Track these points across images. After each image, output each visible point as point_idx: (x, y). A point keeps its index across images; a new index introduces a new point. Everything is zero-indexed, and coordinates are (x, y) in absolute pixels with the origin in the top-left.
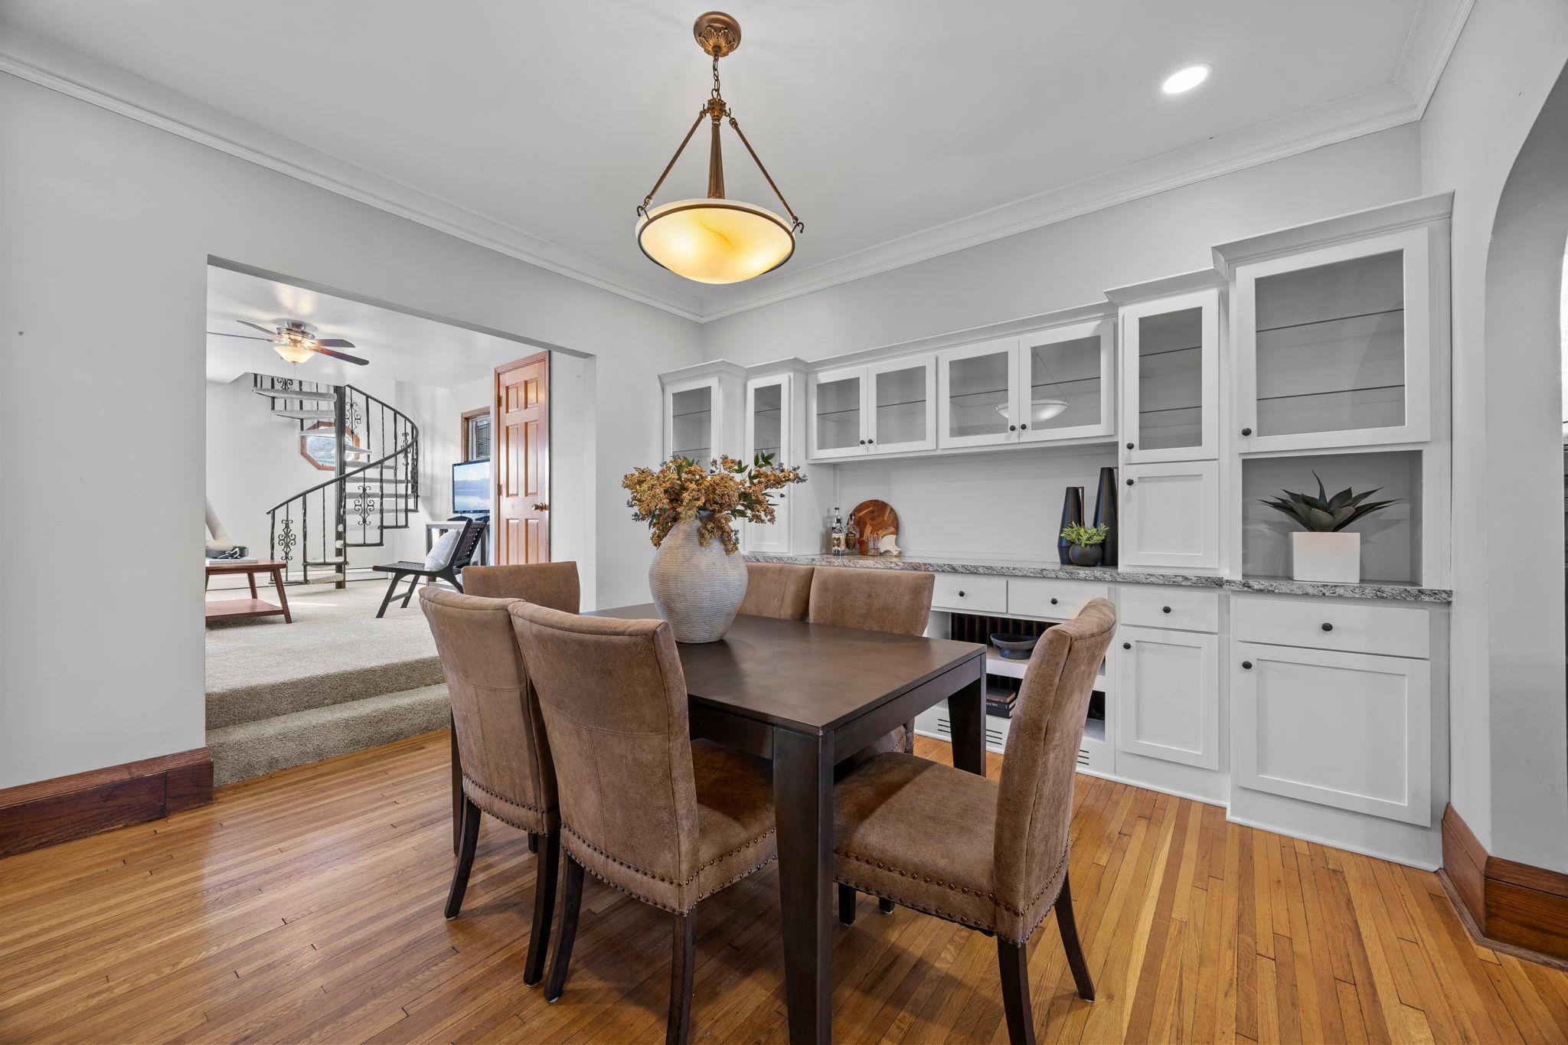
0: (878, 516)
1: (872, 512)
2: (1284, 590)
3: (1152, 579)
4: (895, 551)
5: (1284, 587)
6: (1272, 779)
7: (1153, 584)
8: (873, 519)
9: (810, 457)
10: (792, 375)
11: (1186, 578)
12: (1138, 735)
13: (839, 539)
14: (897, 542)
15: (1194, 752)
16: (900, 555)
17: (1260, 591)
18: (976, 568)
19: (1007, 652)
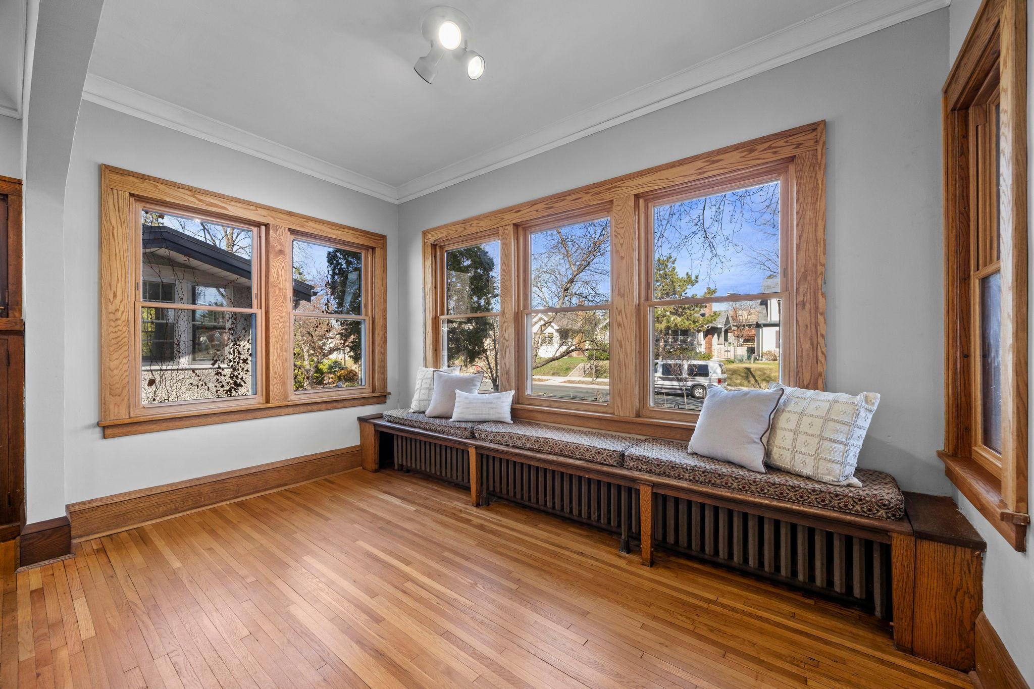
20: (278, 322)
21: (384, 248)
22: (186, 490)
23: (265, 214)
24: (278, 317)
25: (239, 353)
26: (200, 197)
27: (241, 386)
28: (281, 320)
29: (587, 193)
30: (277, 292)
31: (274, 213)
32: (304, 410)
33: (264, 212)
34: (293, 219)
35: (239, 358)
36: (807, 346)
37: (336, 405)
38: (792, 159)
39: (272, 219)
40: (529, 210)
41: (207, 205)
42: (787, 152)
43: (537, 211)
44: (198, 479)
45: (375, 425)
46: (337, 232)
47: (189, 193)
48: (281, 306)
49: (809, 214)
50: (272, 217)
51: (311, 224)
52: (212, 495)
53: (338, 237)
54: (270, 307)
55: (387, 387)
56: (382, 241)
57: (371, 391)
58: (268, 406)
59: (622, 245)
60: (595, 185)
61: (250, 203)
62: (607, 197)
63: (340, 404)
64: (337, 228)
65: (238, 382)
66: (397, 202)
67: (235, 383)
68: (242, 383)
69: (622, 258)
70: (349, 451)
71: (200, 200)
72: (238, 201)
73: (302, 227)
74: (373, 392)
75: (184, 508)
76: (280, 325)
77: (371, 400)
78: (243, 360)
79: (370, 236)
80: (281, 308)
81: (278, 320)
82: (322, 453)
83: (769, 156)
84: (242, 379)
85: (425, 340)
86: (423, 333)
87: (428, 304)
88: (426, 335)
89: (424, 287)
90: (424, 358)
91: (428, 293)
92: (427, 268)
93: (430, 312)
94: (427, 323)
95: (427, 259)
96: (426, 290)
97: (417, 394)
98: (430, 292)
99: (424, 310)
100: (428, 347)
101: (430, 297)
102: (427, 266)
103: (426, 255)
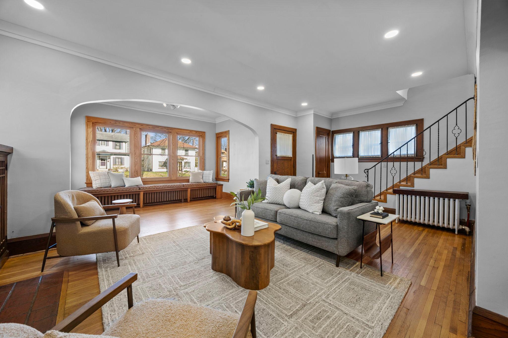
29: (165, 128)
36: (203, 165)
38: (201, 136)
40: (146, 126)
42: (201, 135)
43: (149, 127)
49: (203, 145)
59: (173, 142)
60: (167, 127)
62: (170, 131)
69: (173, 145)
83: (199, 134)
85: (87, 161)
86: (86, 158)
87: (90, 146)
88: (88, 159)
89: (87, 139)
90: (86, 168)
91: (90, 142)
92: (89, 132)
93: (91, 149)
94: (89, 154)
95: (89, 128)
96: (88, 141)
97: (98, 181)
98: (91, 141)
99: (87, 148)
100: (89, 163)
101: (91, 144)
102: (89, 131)
103: (89, 126)
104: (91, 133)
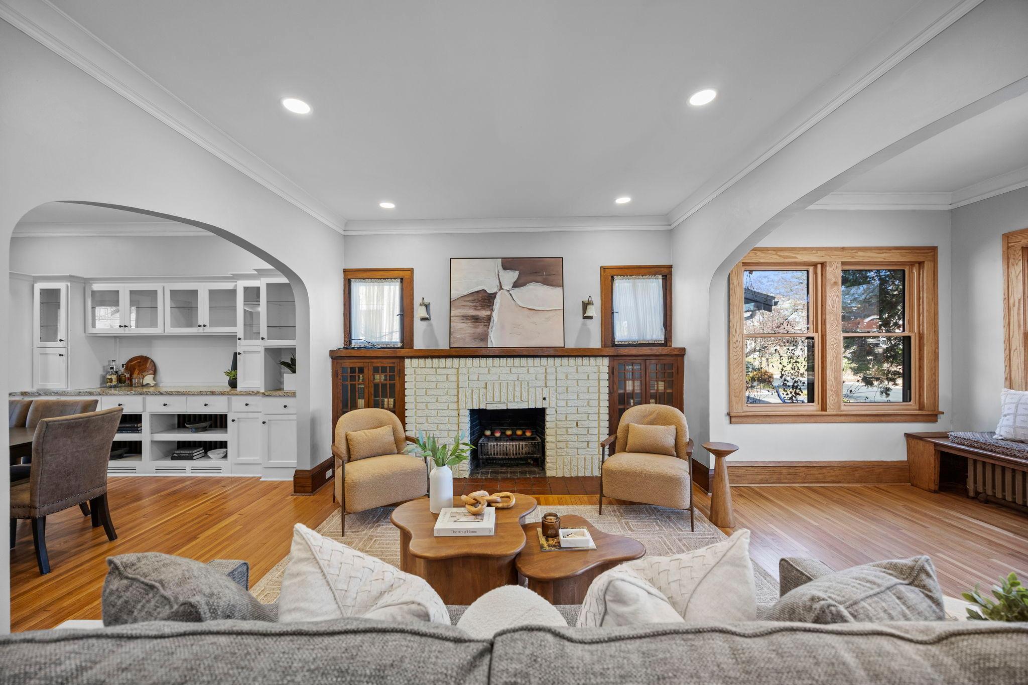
0: (143, 365)
1: (140, 362)
2: (274, 394)
3: (242, 393)
4: (152, 383)
5: (280, 393)
6: (275, 462)
7: (242, 395)
8: (139, 366)
9: (87, 332)
10: (69, 284)
11: (253, 392)
12: (239, 456)
13: (111, 379)
14: (154, 379)
15: (256, 458)
16: (156, 385)
17: (268, 395)
18: (172, 392)
19: (194, 430)
20: (833, 343)
21: (935, 260)
22: (772, 468)
23: (823, 255)
24: (833, 339)
25: (798, 369)
26: (779, 254)
27: (800, 395)
28: (835, 342)
30: (832, 318)
31: (830, 252)
32: (855, 420)
33: (823, 253)
34: (844, 253)
35: (798, 372)
37: (883, 418)
39: (829, 257)
41: (785, 258)
44: (779, 462)
45: (936, 444)
46: (883, 255)
47: (774, 252)
48: (836, 330)
50: (829, 256)
51: (861, 253)
52: (788, 477)
53: (885, 259)
54: (827, 331)
55: (938, 406)
56: (932, 253)
57: (918, 409)
58: (824, 413)
61: (812, 249)
63: (887, 418)
64: (884, 251)
65: (798, 391)
66: (950, 207)
67: (795, 393)
68: (800, 393)
70: (896, 464)
71: (780, 256)
72: (805, 249)
73: (853, 257)
74: (920, 409)
75: (771, 481)
76: (835, 346)
77: (920, 418)
78: (801, 374)
79: (918, 251)
80: (835, 332)
81: (833, 341)
82: (870, 462)
84: (800, 389)
85: (1009, 358)
86: (1005, 350)
87: (1016, 317)
88: (1012, 352)
89: (1006, 297)
90: (1006, 379)
91: (1017, 304)
92: (1013, 276)
93: (1019, 326)
94: (1013, 339)
95: (1013, 265)
96: (1011, 301)
97: (1008, 420)
98: (1019, 303)
99: (1007, 324)
100: (1014, 367)
101: (1019, 309)
102: (1013, 273)
103: (1011, 260)
104: (1017, 277)
